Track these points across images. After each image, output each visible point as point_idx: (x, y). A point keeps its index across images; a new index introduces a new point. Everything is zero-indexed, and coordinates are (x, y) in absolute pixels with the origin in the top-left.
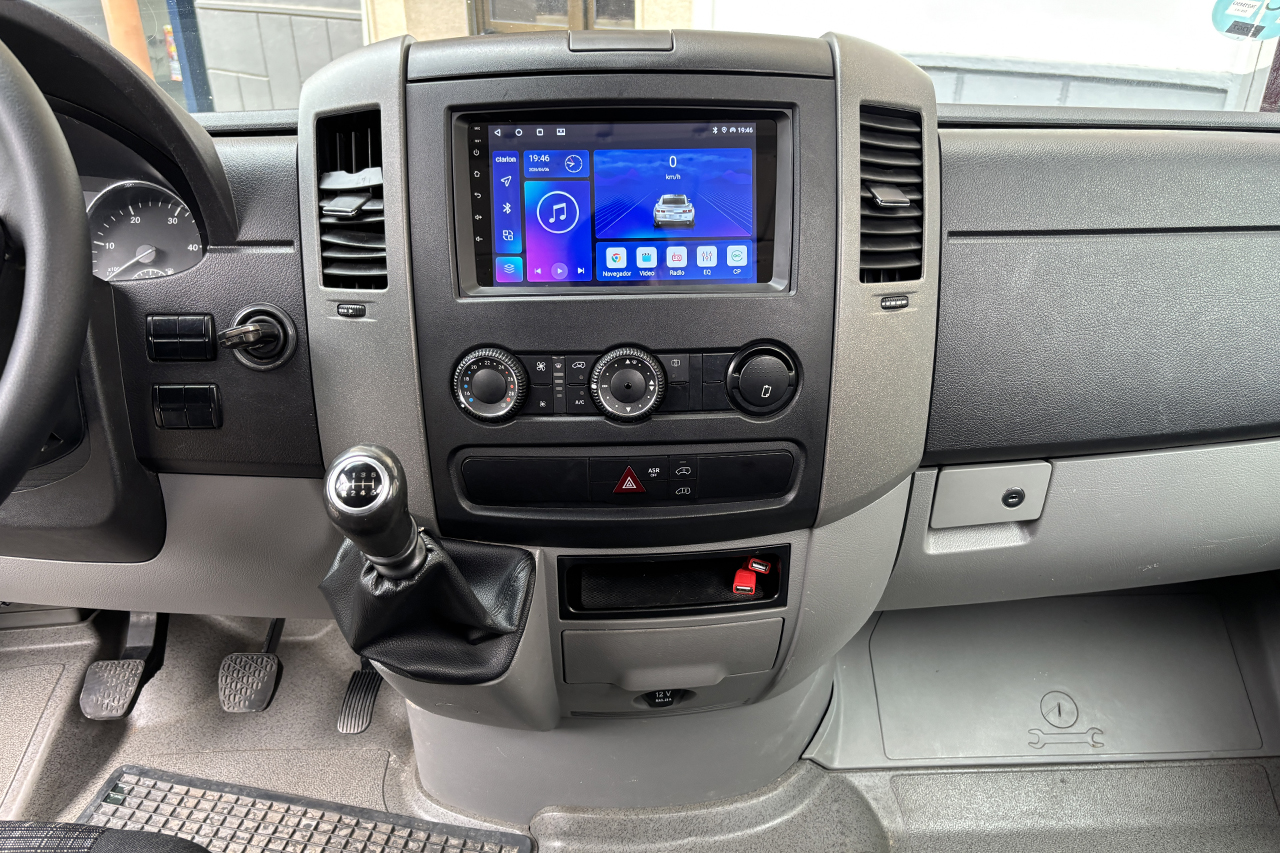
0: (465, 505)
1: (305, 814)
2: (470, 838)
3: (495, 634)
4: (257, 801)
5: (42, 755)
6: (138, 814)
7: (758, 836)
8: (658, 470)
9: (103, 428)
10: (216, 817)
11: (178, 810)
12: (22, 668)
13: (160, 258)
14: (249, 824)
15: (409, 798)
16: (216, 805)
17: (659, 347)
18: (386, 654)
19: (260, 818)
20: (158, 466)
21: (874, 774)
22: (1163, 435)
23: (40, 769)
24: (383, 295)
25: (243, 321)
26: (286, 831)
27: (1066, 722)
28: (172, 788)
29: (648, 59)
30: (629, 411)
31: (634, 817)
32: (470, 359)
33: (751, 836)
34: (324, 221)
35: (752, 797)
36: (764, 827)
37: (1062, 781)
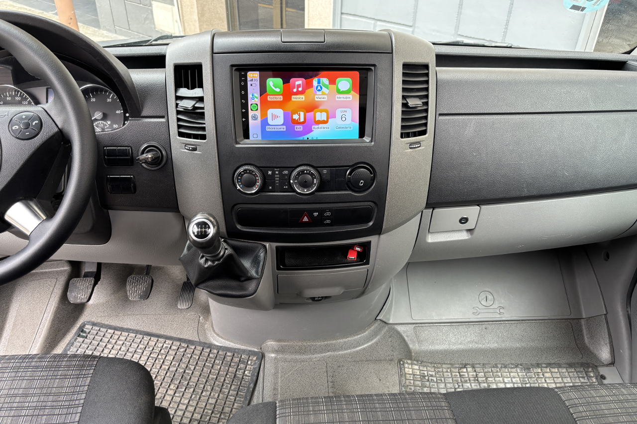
0: (239, 227)
1: (165, 342)
2: (236, 352)
3: (250, 279)
4: (145, 336)
5: (50, 318)
6: (93, 342)
7: (357, 352)
8: (317, 214)
10: (127, 343)
11: (111, 340)
12: (38, 280)
13: (105, 117)
14: (141, 346)
15: (209, 335)
16: (127, 338)
17: (318, 165)
18: (207, 287)
19: (146, 344)
20: (109, 207)
21: (407, 326)
22: (525, 196)
23: (50, 324)
24: (205, 143)
26: (158, 349)
27: (489, 304)
28: (107, 331)
29: (315, 47)
30: (306, 191)
31: (305, 344)
32: (241, 170)
33: (354, 352)
34: (178, 109)
35: (355, 336)
36: (360, 348)
37: (486, 329)
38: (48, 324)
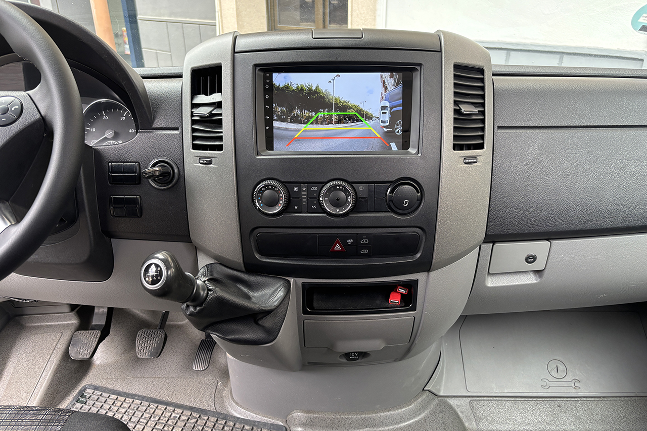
0: (257, 256)
1: (174, 411)
2: (255, 426)
4: (151, 404)
5: (49, 377)
7: (401, 429)
8: (352, 241)
9: (86, 216)
10: (131, 412)
11: (112, 407)
12: (41, 334)
13: (116, 136)
14: (146, 415)
15: (227, 404)
16: (130, 405)
17: (354, 180)
19: (152, 413)
20: (111, 235)
21: (461, 399)
22: (607, 228)
23: (48, 384)
24: (221, 154)
25: (154, 166)
26: (164, 419)
27: (561, 376)
28: (109, 396)
29: (351, 42)
30: (338, 211)
31: (339, 417)
32: (262, 185)
34: (193, 118)
35: (398, 409)
36: (404, 424)
37: (559, 406)
38: (46, 384)
